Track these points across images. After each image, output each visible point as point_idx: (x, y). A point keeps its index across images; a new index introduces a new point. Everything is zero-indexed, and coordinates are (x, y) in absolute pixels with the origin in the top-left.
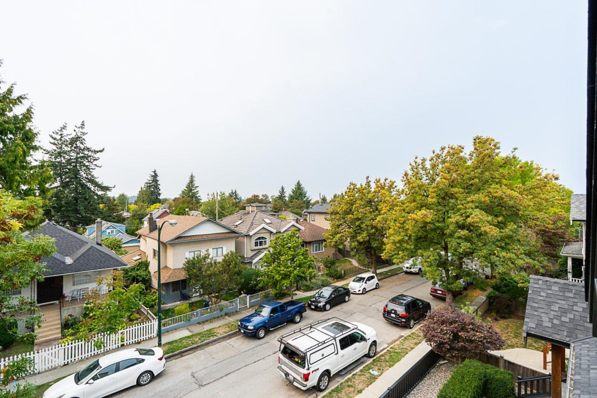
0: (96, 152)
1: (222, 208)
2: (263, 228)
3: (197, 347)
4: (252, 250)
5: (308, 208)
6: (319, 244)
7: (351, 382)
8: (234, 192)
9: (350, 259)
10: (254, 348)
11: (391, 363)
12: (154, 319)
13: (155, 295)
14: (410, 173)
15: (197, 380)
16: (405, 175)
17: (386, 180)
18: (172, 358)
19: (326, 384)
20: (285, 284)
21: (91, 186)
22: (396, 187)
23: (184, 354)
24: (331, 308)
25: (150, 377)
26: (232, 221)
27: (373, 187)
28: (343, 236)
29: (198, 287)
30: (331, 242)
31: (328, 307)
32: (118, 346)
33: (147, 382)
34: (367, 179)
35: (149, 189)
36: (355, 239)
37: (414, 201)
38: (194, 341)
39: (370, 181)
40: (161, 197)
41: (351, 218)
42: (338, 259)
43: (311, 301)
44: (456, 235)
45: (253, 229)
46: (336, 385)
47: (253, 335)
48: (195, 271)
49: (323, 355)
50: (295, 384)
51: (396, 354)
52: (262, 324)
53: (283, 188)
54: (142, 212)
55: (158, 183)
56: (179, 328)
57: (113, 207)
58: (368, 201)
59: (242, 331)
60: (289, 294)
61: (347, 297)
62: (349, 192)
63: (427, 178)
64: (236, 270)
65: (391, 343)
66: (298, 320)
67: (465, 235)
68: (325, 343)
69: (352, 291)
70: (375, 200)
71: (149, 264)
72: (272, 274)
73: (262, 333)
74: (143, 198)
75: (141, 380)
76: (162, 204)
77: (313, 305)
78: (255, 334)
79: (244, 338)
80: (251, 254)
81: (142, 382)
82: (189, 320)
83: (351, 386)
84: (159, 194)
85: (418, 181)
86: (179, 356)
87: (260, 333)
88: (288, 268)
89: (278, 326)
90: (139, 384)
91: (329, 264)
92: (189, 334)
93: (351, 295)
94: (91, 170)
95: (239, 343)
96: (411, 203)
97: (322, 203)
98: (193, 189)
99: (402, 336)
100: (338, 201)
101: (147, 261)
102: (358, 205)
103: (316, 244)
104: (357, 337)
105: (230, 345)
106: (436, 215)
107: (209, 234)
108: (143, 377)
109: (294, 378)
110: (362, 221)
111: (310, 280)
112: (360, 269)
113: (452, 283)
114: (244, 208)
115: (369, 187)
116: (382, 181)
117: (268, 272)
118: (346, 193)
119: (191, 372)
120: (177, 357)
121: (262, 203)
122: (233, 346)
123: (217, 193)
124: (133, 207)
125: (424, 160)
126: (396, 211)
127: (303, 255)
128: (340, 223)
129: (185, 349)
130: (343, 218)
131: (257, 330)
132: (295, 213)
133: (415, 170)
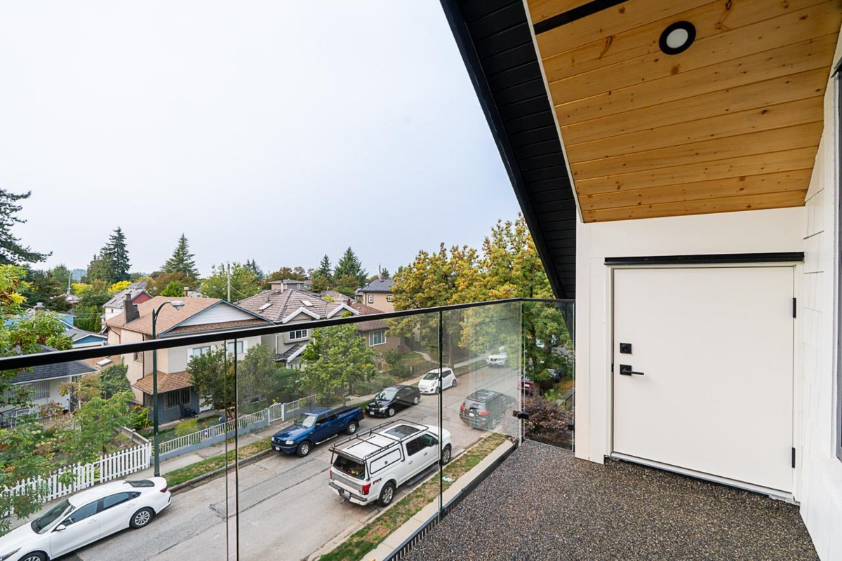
0: (15, 197)
1: (236, 286)
2: (302, 312)
3: (214, 474)
4: (286, 344)
5: (362, 285)
6: (379, 333)
7: (420, 492)
8: (251, 263)
9: (421, 353)
10: (295, 468)
11: (468, 467)
12: (144, 443)
13: (141, 413)
14: (492, 240)
15: (218, 512)
16: (486, 243)
17: (465, 248)
18: (178, 491)
19: (391, 497)
20: (335, 385)
21: (6, 253)
22: (477, 257)
23: (195, 485)
24: (396, 413)
25: (149, 515)
26: (257, 303)
27: (449, 256)
28: (411, 321)
29: (211, 396)
30: (395, 330)
31: (392, 412)
32: (90, 484)
33: (145, 522)
34: (441, 246)
35: (110, 258)
36: (426, 325)
37: (497, 274)
38: (209, 467)
39: (445, 250)
40: (130, 271)
41: (420, 297)
42: (404, 354)
43: (369, 406)
44: (543, 314)
45: (287, 315)
46: (403, 497)
47: (293, 453)
48: (206, 373)
49: (386, 462)
50: (352, 500)
51: (474, 458)
52: (305, 437)
53: (326, 258)
54: (99, 295)
55: (125, 249)
56: (184, 454)
57: (48, 286)
58: (443, 275)
59: (278, 449)
60: (340, 400)
61: (416, 398)
62: (419, 263)
63: (512, 246)
64: (267, 369)
65: (469, 447)
66: (353, 430)
67: (551, 314)
68: (388, 448)
69: (423, 391)
70: (452, 274)
71: (127, 369)
72: (317, 373)
73: (305, 450)
74: (99, 272)
75: (136, 520)
76: (133, 282)
77: (372, 411)
78: (296, 450)
79: (279, 458)
80: (284, 349)
81: (137, 524)
82: (199, 442)
83: (421, 496)
84: (128, 267)
85: (501, 250)
86: (188, 488)
87: (303, 448)
88: (338, 363)
89: (326, 439)
90: (133, 527)
91: (393, 359)
92: (200, 460)
93: (422, 396)
94: (6, 227)
95: (274, 464)
96: (494, 276)
97: (382, 278)
98: (185, 258)
99: (482, 438)
100: (404, 275)
101: (123, 365)
102: (429, 280)
103: (375, 333)
104: (428, 441)
105: (261, 468)
106: (521, 291)
107: (223, 323)
108: (139, 516)
109: (351, 493)
110: (435, 301)
111: (368, 380)
112: (433, 364)
113: (539, 373)
114: (269, 287)
115: (444, 257)
116: (460, 249)
117: (311, 370)
118: (414, 264)
119: (209, 504)
120: (185, 489)
121: (295, 279)
122: (265, 469)
123: (229, 265)
124: (81, 287)
125: (509, 224)
126: (475, 287)
127: (358, 346)
128: (407, 304)
129: (196, 478)
130: (411, 298)
131: (298, 445)
132: (344, 293)
133: (498, 236)
